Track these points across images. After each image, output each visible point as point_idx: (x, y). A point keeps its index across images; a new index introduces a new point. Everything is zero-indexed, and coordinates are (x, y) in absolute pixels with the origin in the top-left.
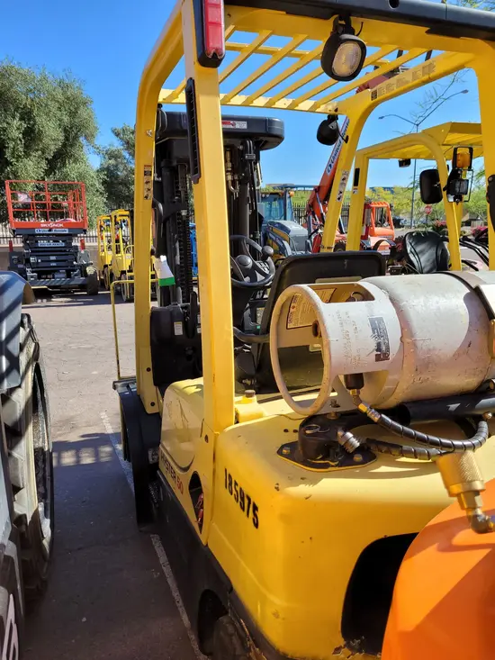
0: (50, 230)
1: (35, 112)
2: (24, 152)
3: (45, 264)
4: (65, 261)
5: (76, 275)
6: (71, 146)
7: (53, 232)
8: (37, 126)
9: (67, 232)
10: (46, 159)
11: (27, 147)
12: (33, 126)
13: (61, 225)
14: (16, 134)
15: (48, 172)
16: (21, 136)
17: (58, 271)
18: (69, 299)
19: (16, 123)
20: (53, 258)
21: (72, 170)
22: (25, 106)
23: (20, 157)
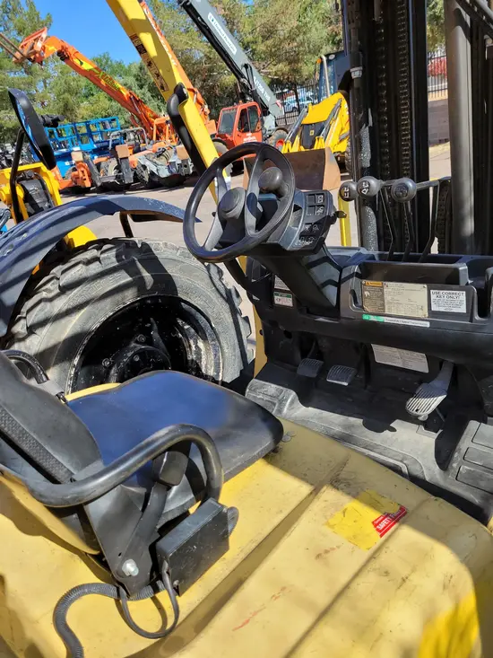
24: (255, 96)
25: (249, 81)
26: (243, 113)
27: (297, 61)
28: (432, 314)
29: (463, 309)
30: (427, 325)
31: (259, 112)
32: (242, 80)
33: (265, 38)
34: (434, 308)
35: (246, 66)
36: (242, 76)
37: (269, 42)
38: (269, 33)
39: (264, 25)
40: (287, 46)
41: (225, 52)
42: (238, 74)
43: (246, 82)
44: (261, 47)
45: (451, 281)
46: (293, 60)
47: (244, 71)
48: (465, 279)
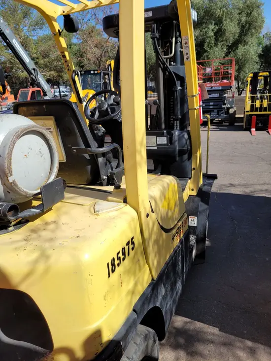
0: (211, 88)
1: (224, 18)
2: (215, 43)
3: (207, 107)
4: (217, 105)
5: (222, 113)
6: (245, 35)
7: (213, 89)
8: (223, 27)
9: (221, 89)
10: (227, 46)
11: (216, 40)
12: (221, 27)
13: (218, 85)
14: (211, 34)
15: (227, 54)
16: (213, 34)
17: (213, 111)
18: (216, 127)
19: (212, 27)
20: (211, 104)
21: (241, 50)
22: (219, 17)
23: (211, 46)
24: (39, 85)
25: (35, 77)
26: (33, 92)
27: (61, 72)
28: (157, 145)
29: (166, 143)
30: (156, 148)
31: (42, 94)
32: (32, 76)
33: (44, 57)
34: (158, 143)
35: (34, 69)
36: (32, 74)
37: (46, 60)
38: (46, 55)
39: (43, 51)
40: (55, 64)
41: (22, 60)
42: (29, 73)
43: (34, 78)
44: (41, 62)
45: (162, 135)
46: (60, 71)
47: (33, 71)
48: (165, 134)
